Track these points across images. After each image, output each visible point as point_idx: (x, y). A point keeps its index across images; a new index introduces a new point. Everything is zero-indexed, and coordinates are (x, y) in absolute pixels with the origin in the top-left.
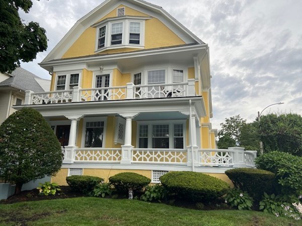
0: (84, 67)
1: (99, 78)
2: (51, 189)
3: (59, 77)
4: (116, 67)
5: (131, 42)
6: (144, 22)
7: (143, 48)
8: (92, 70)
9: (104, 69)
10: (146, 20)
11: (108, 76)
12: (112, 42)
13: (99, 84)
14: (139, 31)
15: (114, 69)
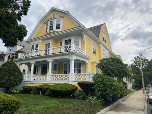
0: (40, 41)
1: (46, 45)
2: (16, 91)
3: (32, 46)
4: (52, 40)
5: (57, 28)
6: (62, 18)
7: (62, 30)
8: (44, 42)
9: (48, 41)
10: (63, 18)
11: (49, 44)
12: (50, 29)
13: (46, 48)
14: (60, 23)
15: (51, 41)
